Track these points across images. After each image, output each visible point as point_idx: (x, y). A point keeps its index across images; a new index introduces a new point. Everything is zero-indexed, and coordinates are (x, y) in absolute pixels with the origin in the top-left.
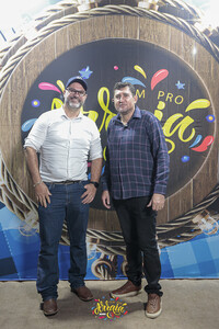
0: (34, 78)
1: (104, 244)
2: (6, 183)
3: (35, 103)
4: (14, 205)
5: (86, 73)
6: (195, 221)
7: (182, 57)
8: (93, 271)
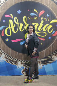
0: (3, 13)
1: (25, 64)
3: (4, 21)
5: (19, 12)
6: (53, 57)
7: (48, 7)
8: (22, 73)
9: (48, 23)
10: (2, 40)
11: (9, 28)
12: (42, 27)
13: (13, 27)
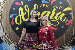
2: (5, 34)
3: (14, 9)
4: (7, 41)
6: (66, 48)
9: (61, 11)
10: (12, 29)
11: (19, 16)
12: (55, 16)
13: (23, 15)
